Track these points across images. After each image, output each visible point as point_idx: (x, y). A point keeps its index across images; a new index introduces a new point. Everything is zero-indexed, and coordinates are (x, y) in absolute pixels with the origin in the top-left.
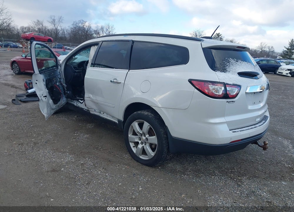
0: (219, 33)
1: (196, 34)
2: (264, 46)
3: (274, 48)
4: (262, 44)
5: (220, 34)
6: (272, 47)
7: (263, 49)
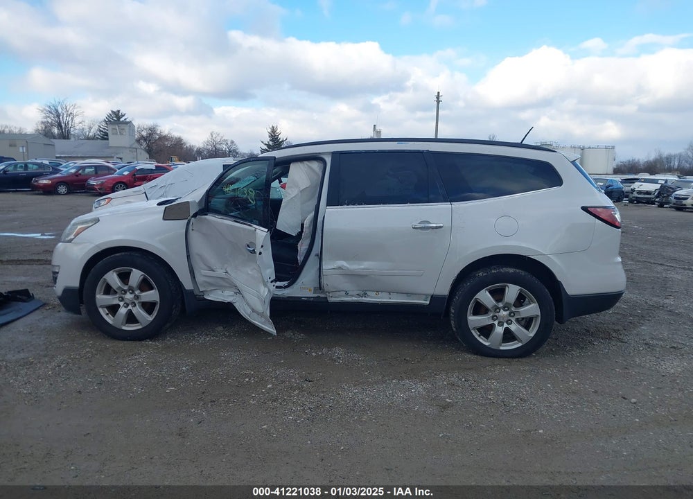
0: (119, 111)
1: (57, 111)
2: (218, 139)
3: (237, 144)
4: (214, 136)
5: (121, 112)
6: (232, 142)
7: (218, 146)
